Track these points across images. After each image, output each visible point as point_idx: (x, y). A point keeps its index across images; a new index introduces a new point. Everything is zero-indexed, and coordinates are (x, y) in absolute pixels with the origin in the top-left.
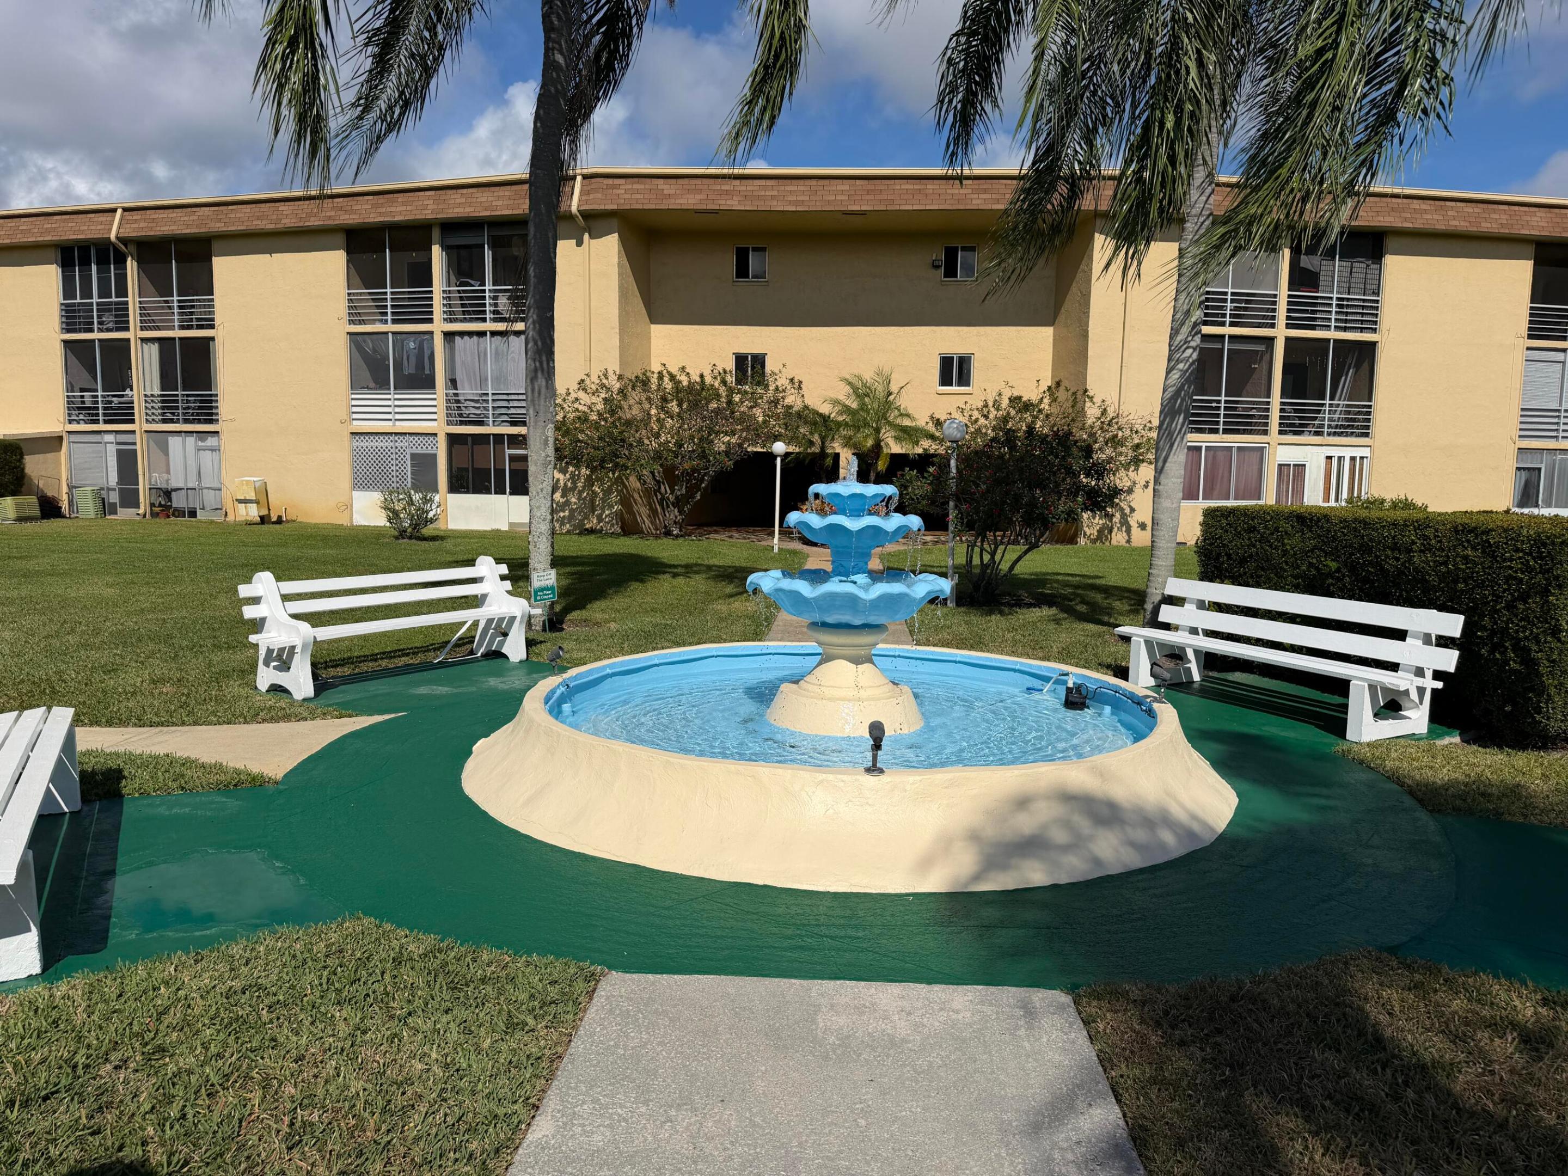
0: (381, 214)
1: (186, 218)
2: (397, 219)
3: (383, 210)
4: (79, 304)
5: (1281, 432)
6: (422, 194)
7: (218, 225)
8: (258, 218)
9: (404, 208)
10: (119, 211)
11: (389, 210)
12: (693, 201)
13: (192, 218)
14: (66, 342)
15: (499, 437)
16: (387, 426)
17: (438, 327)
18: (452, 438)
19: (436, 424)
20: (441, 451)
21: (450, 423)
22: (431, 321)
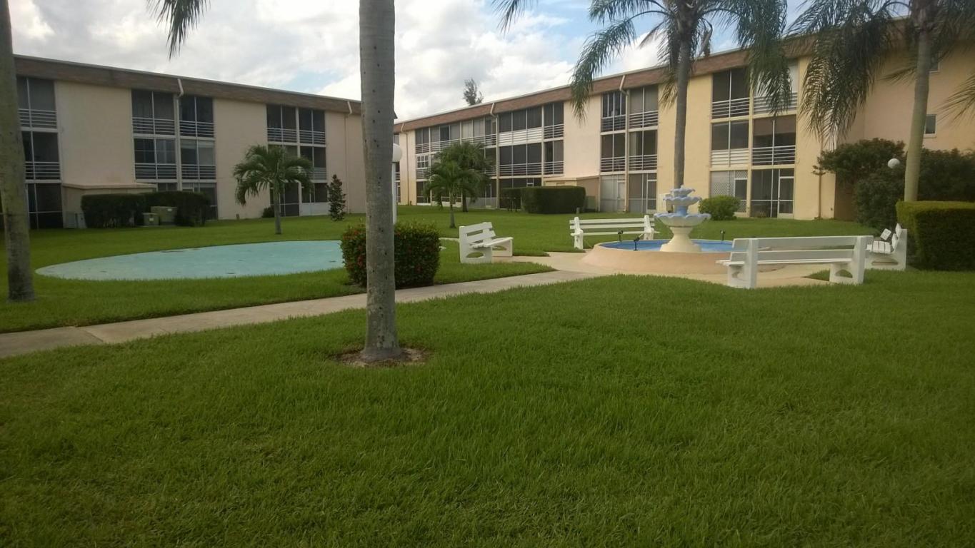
1: (649, 76)
2: (734, 66)
3: (728, 62)
4: (608, 119)
10: (623, 77)
13: (651, 76)
14: (603, 136)
15: (776, 170)
16: (725, 168)
17: (750, 117)
18: (754, 172)
19: (746, 165)
20: (749, 179)
21: (754, 164)
22: (748, 114)
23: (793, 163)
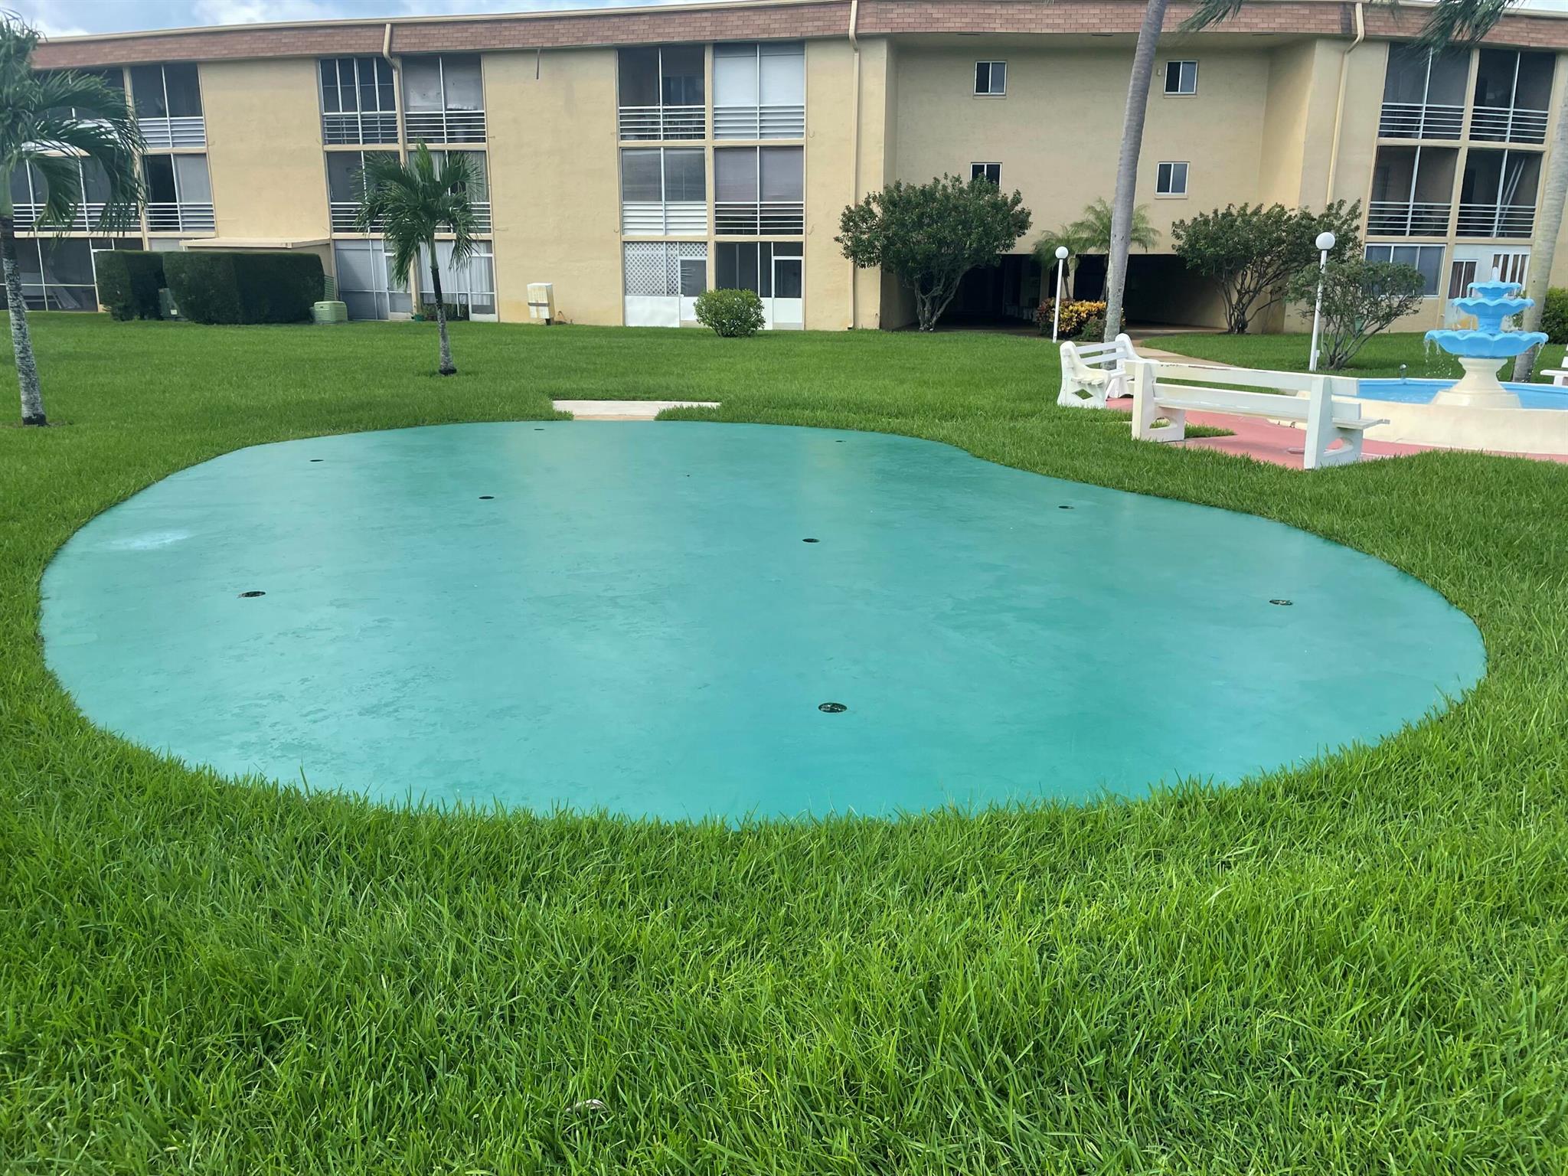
0: (659, 35)
1: (460, 35)
2: (676, 40)
3: (661, 31)
4: (342, 117)
5: (1458, 234)
6: (698, 15)
7: (493, 42)
8: (534, 36)
9: (681, 29)
10: (388, 27)
11: (667, 31)
12: (960, 25)
13: (465, 35)
14: (330, 155)
15: (765, 245)
16: (659, 235)
17: (709, 143)
18: (720, 247)
19: (705, 233)
20: (710, 258)
21: (718, 232)
22: (703, 136)
23: (800, 232)
